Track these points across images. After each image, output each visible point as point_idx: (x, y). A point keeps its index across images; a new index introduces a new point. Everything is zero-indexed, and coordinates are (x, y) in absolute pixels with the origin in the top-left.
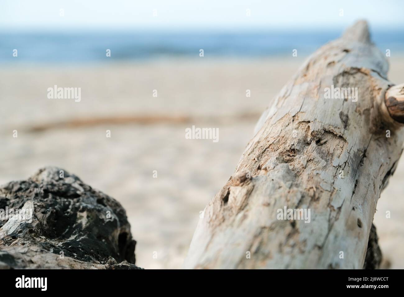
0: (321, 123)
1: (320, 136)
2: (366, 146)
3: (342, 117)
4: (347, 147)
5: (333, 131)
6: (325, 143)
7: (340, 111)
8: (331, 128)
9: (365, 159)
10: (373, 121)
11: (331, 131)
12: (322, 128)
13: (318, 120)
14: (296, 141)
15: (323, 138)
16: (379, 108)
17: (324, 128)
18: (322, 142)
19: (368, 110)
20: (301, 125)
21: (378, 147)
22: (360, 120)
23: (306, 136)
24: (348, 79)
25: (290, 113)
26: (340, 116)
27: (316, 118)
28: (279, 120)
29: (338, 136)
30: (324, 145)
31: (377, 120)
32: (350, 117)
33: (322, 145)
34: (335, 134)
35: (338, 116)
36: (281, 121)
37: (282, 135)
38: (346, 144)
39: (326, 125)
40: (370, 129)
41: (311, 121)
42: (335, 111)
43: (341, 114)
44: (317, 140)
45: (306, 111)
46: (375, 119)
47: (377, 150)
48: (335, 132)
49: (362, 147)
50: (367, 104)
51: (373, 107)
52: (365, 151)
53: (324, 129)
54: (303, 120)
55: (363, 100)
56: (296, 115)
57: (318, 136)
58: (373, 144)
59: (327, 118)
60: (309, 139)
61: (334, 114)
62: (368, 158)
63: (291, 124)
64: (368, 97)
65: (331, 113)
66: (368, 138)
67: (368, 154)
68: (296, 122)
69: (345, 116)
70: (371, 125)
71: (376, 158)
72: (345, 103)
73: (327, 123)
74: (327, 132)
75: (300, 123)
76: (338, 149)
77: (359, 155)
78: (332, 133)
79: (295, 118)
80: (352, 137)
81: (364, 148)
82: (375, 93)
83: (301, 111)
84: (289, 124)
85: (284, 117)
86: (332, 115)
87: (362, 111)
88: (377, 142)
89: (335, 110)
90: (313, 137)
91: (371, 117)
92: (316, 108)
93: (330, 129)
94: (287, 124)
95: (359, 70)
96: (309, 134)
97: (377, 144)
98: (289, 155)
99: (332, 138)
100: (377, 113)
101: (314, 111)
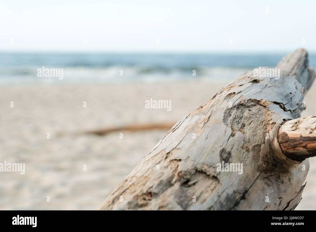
0: (193, 162)
1: (188, 177)
2: (248, 187)
3: (222, 155)
4: (219, 189)
5: (207, 171)
6: (194, 184)
7: (222, 148)
8: (205, 168)
9: (242, 201)
10: (263, 158)
11: (204, 171)
12: (193, 168)
13: (190, 159)
14: (156, 182)
15: (192, 179)
16: (270, 143)
17: (195, 167)
18: (190, 183)
19: (259, 146)
20: (172, 164)
21: (266, 186)
22: (246, 157)
23: (173, 177)
24: (242, 112)
25: (167, 149)
26: (220, 153)
27: (189, 156)
28: (153, 157)
29: (211, 176)
30: (192, 187)
31: (269, 157)
32: (233, 154)
33: (190, 186)
34: (208, 174)
35: (218, 153)
36: (155, 157)
37: (146, 175)
38: (219, 185)
39: (199, 164)
40: (259, 167)
41: (182, 160)
42: (216, 148)
43: (223, 151)
44: (185, 180)
45: (182, 147)
46: (267, 156)
47: (263, 190)
48: (208, 171)
49: (242, 188)
50: (258, 139)
51: (264, 143)
52: (246, 192)
53: (196, 169)
54: (174, 158)
55: (255, 135)
56: (171, 152)
57: (185, 177)
58: (260, 183)
59: (203, 155)
60: (174, 180)
61: (213, 152)
62: (247, 200)
63: (162, 162)
64: (260, 132)
65: (211, 150)
66: (254, 177)
67: (249, 195)
68: (168, 160)
69: (226, 153)
70: (260, 162)
71: (259, 200)
72: (231, 138)
73: (201, 161)
74: (199, 172)
75: (172, 161)
76: (207, 192)
77: (235, 197)
78: (205, 173)
79: (169, 155)
80: (230, 177)
81: (245, 188)
82: (269, 127)
83: (178, 147)
84: (160, 162)
85: (159, 153)
86: (211, 152)
87: (250, 147)
88: (266, 180)
89: (216, 146)
90: (179, 178)
91: (261, 154)
92: (195, 144)
93: (203, 169)
94: (158, 162)
95: (258, 102)
96: (176, 174)
97: (266, 183)
98: (145, 199)
99: (204, 178)
100: (268, 149)
101: (191, 147)
